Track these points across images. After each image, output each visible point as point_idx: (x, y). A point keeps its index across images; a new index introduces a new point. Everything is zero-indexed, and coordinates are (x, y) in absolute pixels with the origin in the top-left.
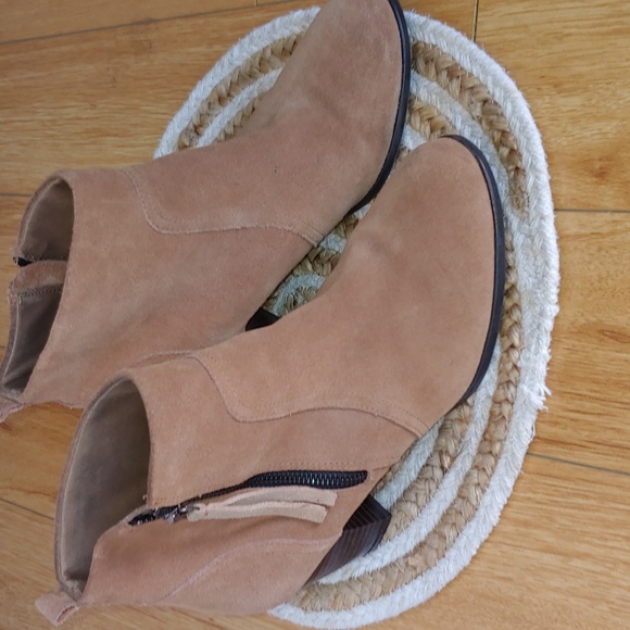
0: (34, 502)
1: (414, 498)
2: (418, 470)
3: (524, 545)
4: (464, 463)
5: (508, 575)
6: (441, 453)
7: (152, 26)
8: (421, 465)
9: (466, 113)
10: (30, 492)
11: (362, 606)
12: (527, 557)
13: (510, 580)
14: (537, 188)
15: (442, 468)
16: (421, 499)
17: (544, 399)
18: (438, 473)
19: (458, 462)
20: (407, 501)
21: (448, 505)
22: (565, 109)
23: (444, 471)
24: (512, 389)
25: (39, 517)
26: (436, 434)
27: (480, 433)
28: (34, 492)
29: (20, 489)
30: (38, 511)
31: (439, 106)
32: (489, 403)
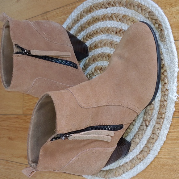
0: (20, 160)
1: (138, 137)
2: (138, 127)
3: (175, 146)
4: (153, 123)
5: (170, 157)
6: (145, 121)
7: (48, 13)
8: (139, 126)
9: (144, 17)
10: (18, 157)
11: (124, 174)
12: (176, 150)
13: (171, 158)
14: (168, 34)
15: (146, 125)
16: (140, 137)
17: (177, 98)
18: (145, 127)
19: (151, 123)
20: (136, 138)
21: (149, 137)
22: (174, 11)
23: (147, 126)
24: (166, 97)
25: (22, 165)
26: (143, 115)
27: (157, 112)
28: (20, 157)
29: (15, 157)
30: (21, 162)
31: (135, 17)
32: (159, 103)
